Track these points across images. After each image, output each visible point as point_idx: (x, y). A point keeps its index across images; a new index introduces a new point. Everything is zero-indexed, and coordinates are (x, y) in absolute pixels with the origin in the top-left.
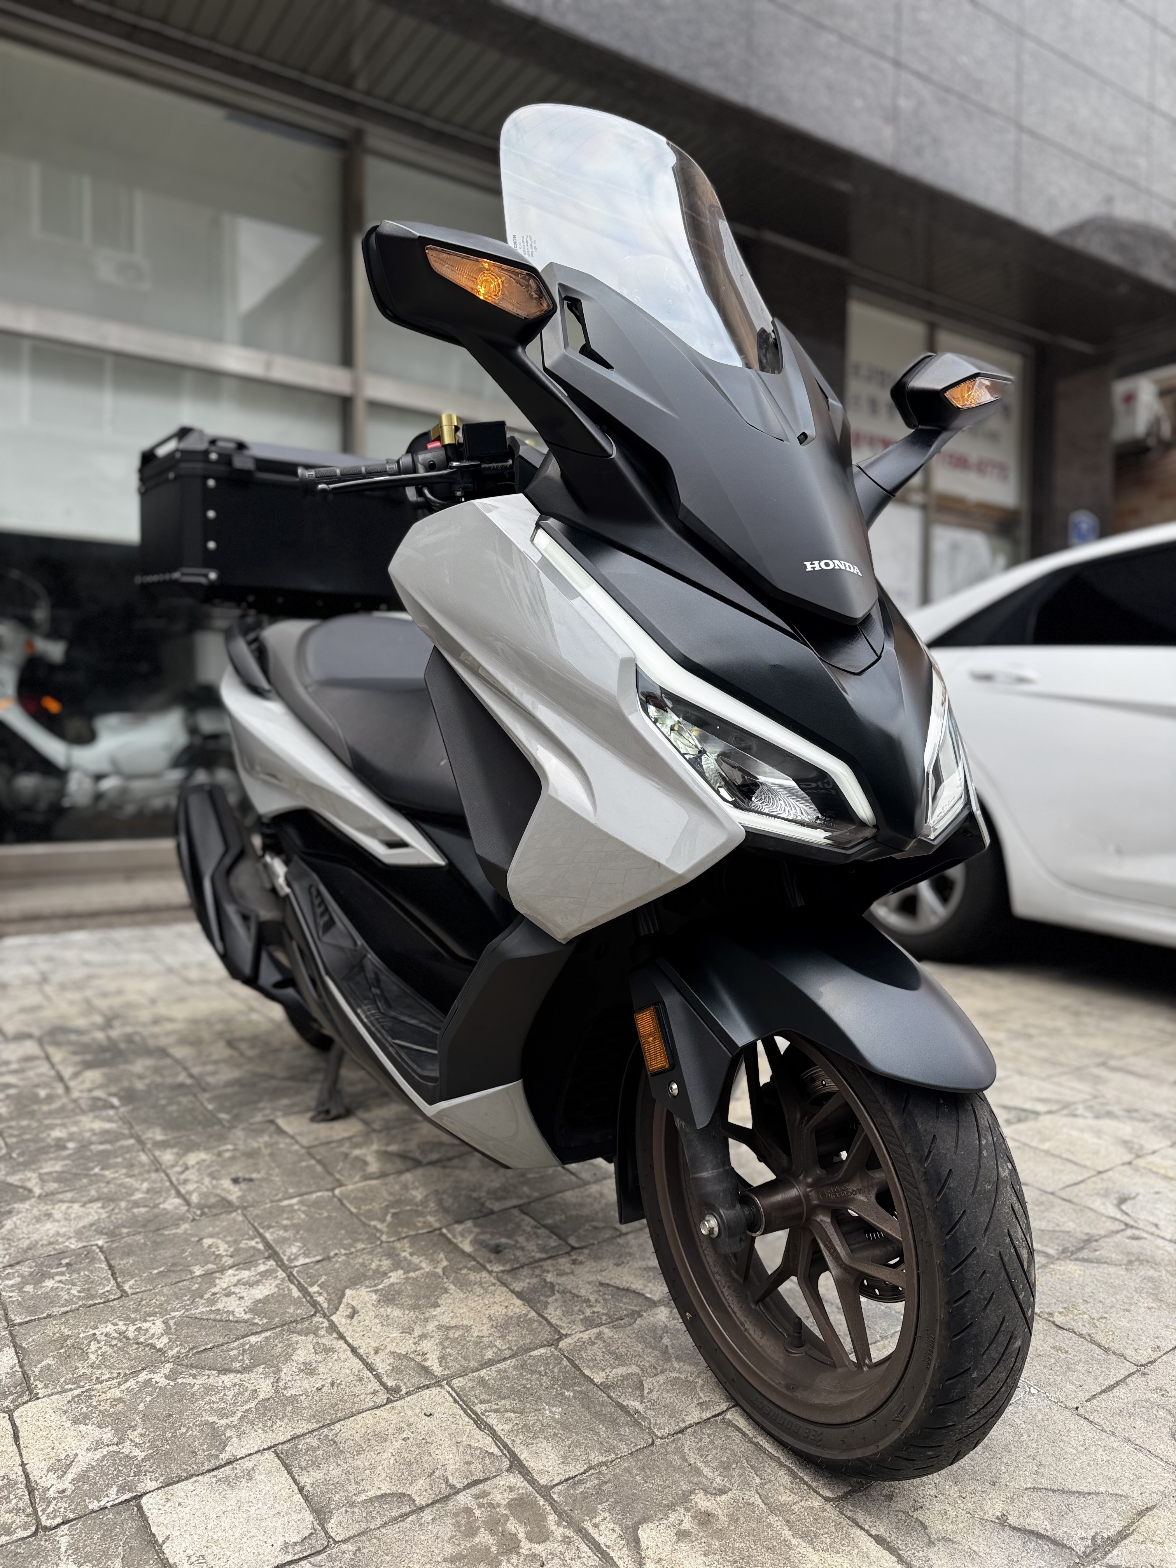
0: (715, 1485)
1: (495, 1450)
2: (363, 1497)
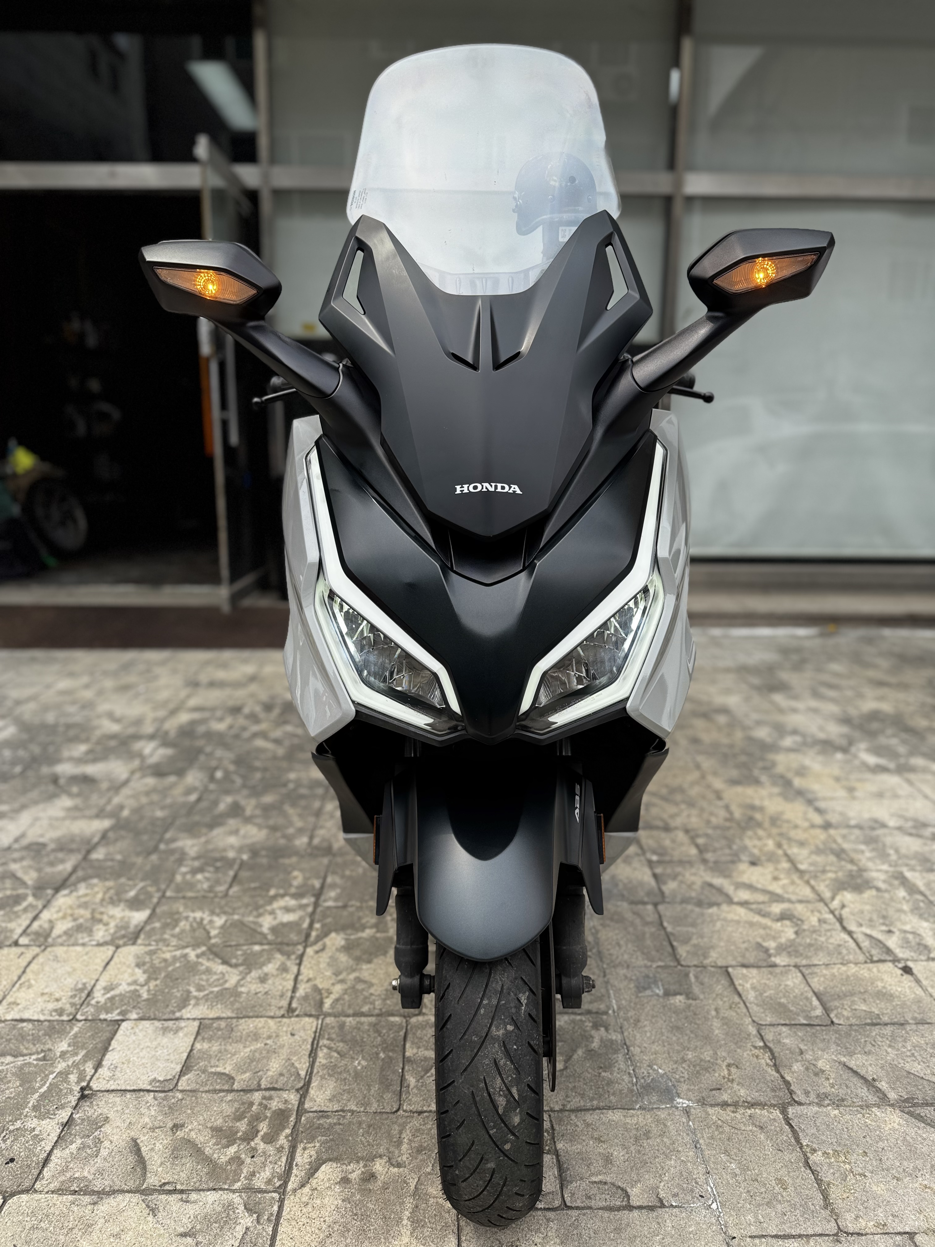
0: (400, 1159)
1: (303, 1073)
2: (213, 1070)
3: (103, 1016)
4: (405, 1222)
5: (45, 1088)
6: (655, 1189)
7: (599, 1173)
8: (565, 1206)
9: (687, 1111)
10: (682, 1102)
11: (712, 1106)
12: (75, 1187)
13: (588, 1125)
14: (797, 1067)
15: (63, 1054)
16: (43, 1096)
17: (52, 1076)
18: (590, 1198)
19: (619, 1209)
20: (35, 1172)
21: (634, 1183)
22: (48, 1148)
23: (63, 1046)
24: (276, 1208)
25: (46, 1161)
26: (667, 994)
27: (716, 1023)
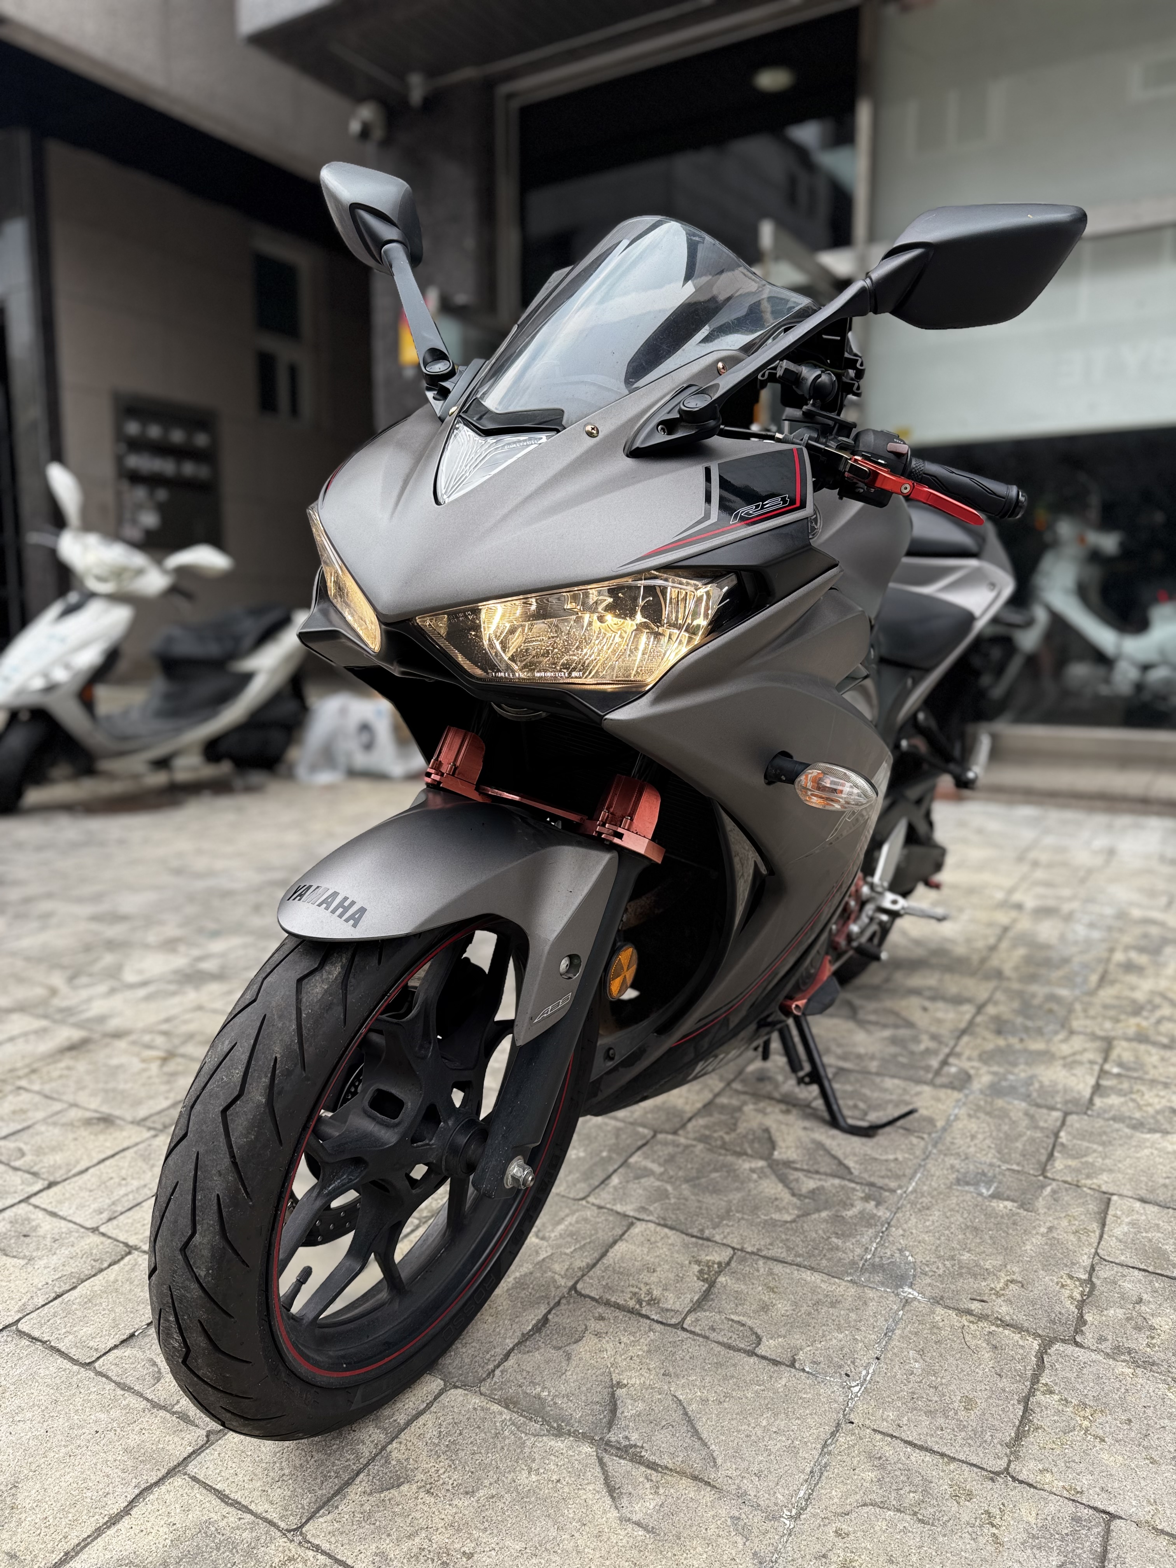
6: (796, 1350)
7: (744, 1315)
8: (679, 1325)
9: (907, 1302)
10: (910, 1292)
11: (946, 1307)
13: (771, 1274)
14: (1115, 1312)
19: (738, 1350)
21: (774, 1337)
26: (995, 1196)
27: (1036, 1240)
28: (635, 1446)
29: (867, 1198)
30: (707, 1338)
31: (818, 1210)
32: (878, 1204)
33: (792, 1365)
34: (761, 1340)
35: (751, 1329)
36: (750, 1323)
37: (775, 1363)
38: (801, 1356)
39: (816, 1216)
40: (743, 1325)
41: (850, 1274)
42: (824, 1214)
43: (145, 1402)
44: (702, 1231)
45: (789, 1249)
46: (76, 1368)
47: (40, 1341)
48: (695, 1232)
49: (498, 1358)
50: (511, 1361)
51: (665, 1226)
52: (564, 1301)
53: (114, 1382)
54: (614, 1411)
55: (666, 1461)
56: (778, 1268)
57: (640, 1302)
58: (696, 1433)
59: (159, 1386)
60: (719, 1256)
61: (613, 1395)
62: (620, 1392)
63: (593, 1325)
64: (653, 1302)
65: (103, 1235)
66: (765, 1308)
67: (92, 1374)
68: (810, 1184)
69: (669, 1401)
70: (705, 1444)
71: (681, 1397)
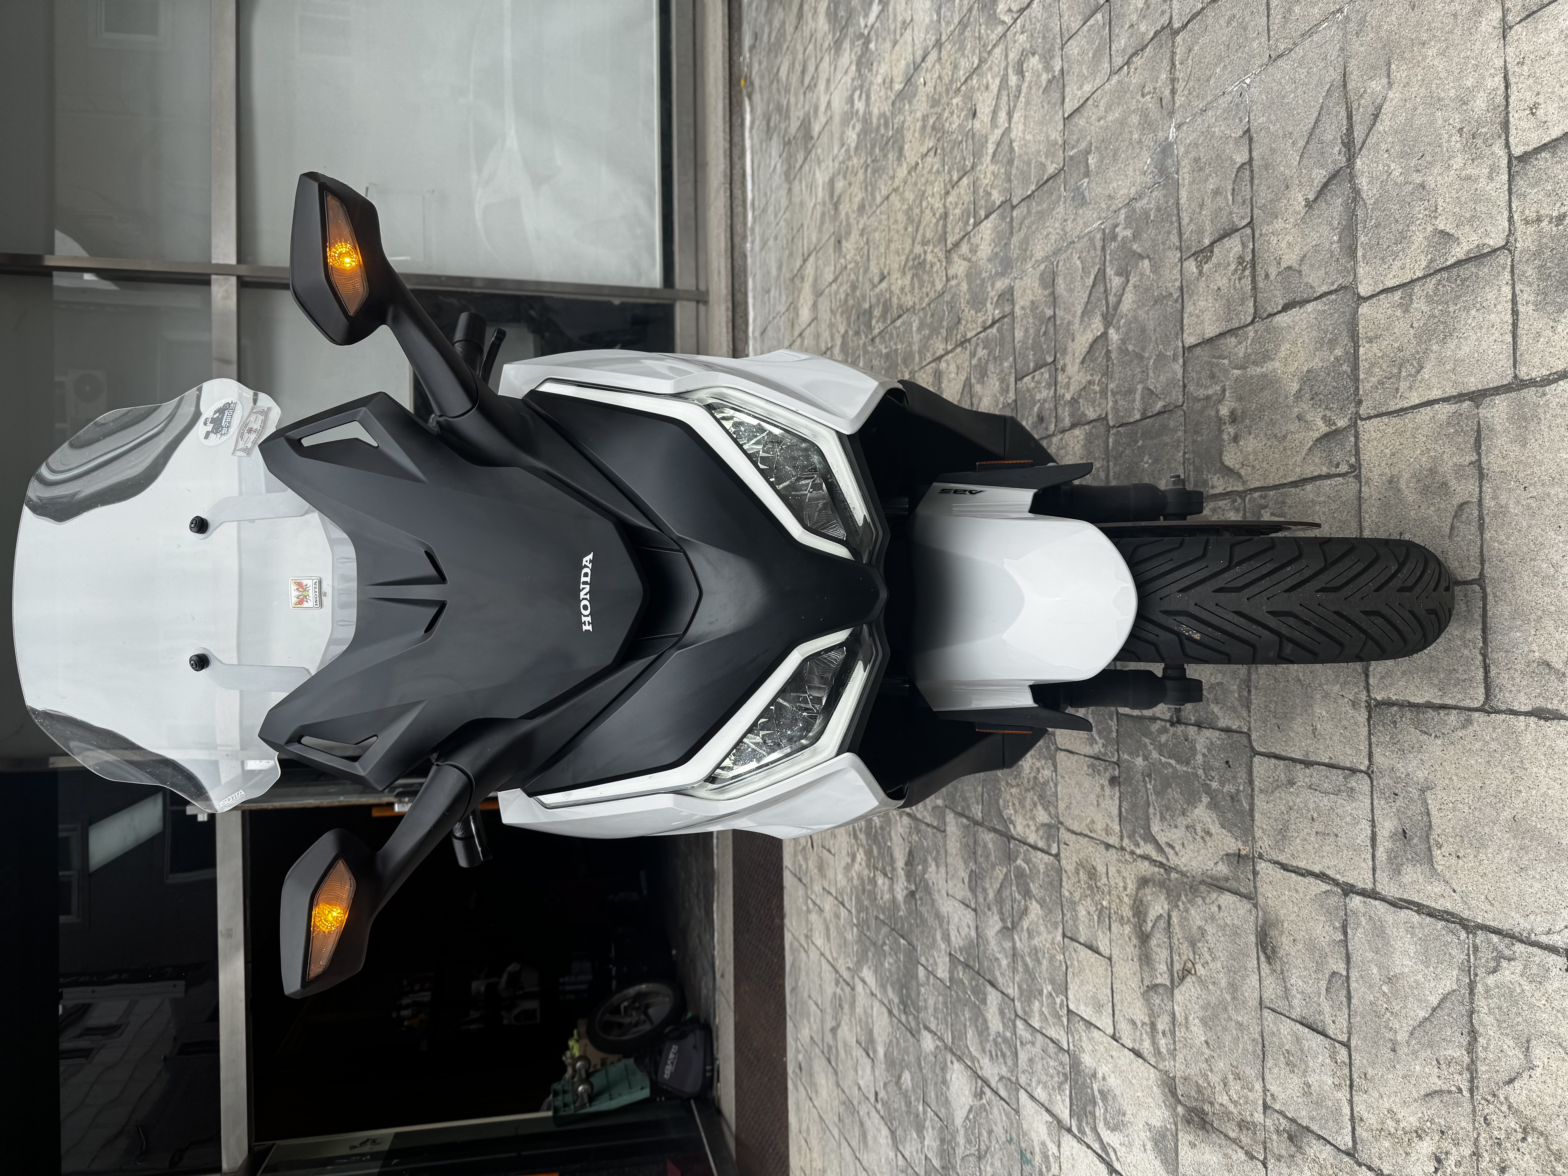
3: (1114, 735)
4: (1264, 369)
5: (1173, 762)
6: (1237, 141)
7: (1226, 198)
8: (1250, 224)
9: (1179, 127)
10: (1172, 133)
11: (1174, 104)
12: (1246, 694)
13: (1191, 220)
14: (1143, 28)
15: (1146, 758)
16: (1178, 762)
17: (1163, 760)
18: (1244, 201)
19: (1252, 171)
20: (1236, 735)
21: (1234, 162)
22: (1217, 733)
23: (1139, 761)
24: (1256, 495)
25: (1227, 730)
26: (1087, 174)
27: (1110, 118)
28: (1342, 142)
29: (1114, 238)
30: (1252, 198)
31: (1134, 253)
32: (1116, 226)
33: (1248, 130)
34: (1240, 168)
35: (1234, 182)
36: (1230, 187)
37: (1251, 140)
38: (1240, 133)
39: (1139, 250)
40: (1233, 189)
41: (1173, 178)
42: (1135, 247)
43: (1484, 489)
44: (1176, 301)
45: (1169, 233)
46: (1488, 590)
47: (1484, 661)
48: (1179, 306)
49: (1324, 299)
50: (1325, 289)
51: (1182, 329)
52: (1265, 315)
53: (1482, 539)
54: (1326, 185)
55: (1343, 114)
56: (1185, 221)
57: (1244, 270)
58: (1317, 121)
59: (1466, 498)
60: (1191, 266)
61: (1316, 199)
62: (1311, 197)
63: (1273, 272)
64: (1241, 260)
65: (1370, 756)
66: (1216, 192)
67: (1487, 565)
68: (1116, 282)
69: (1305, 161)
70: (1322, 107)
71: (1298, 158)
